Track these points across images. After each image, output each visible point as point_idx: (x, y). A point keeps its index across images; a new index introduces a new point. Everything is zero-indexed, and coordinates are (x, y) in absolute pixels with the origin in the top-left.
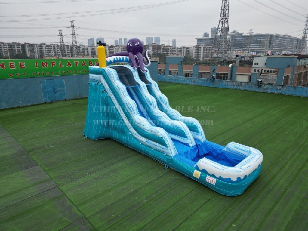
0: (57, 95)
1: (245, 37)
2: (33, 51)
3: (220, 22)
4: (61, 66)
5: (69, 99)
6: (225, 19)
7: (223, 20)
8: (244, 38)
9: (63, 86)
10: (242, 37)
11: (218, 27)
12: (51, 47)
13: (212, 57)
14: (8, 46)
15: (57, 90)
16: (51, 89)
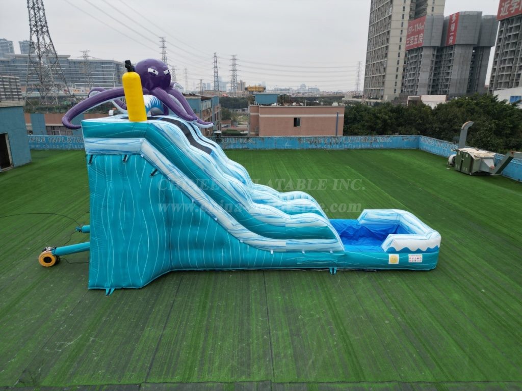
1: (75, 62)
3: (33, 32)
6: (42, 27)
7: (37, 27)
8: (72, 64)
10: (69, 62)
11: (31, 39)
13: (20, 97)
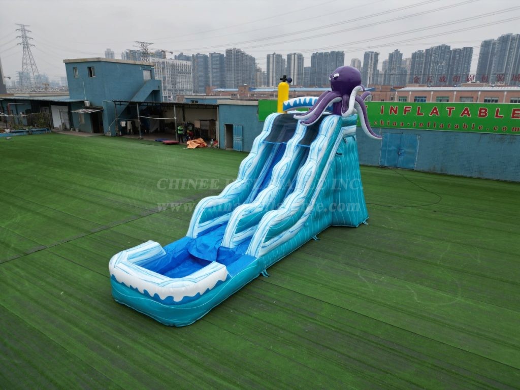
0: (401, 158)
4: (418, 114)
5: (418, 170)
9: (414, 147)
15: (403, 151)
16: (394, 148)
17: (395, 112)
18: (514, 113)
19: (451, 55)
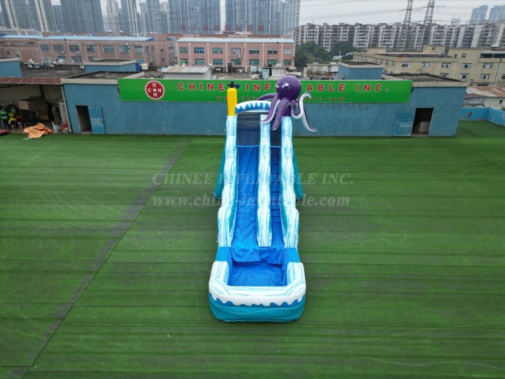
2: (364, 37)
12: (394, 28)
14: (333, 29)
17: (258, 89)
18: (340, 88)
19: (202, 4)
